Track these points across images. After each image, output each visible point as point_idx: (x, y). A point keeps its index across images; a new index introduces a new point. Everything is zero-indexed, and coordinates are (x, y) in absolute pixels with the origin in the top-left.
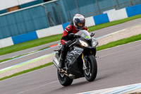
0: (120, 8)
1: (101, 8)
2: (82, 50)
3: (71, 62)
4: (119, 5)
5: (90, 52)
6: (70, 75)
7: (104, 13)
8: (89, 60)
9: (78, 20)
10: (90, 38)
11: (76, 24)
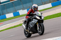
0: (24, 9)
1: (16, 9)
2: (37, 20)
3: (31, 26)
4: (24, 8)
5: (41, 21)
6: (31, 32)
7: (18, 11)
8: (40, 25)
9: (35, 7)
10: (41, 15)
11: (34, 9)
